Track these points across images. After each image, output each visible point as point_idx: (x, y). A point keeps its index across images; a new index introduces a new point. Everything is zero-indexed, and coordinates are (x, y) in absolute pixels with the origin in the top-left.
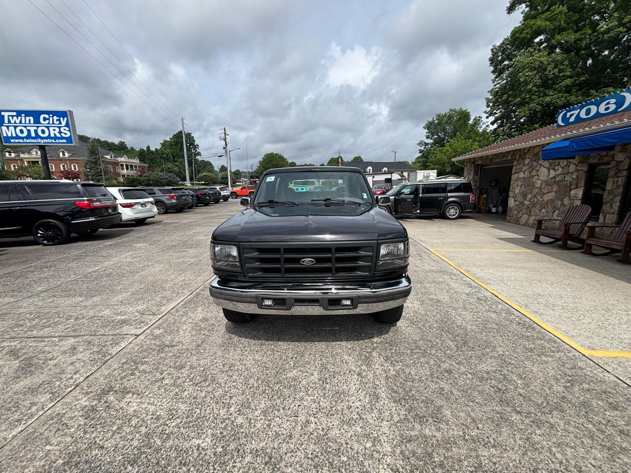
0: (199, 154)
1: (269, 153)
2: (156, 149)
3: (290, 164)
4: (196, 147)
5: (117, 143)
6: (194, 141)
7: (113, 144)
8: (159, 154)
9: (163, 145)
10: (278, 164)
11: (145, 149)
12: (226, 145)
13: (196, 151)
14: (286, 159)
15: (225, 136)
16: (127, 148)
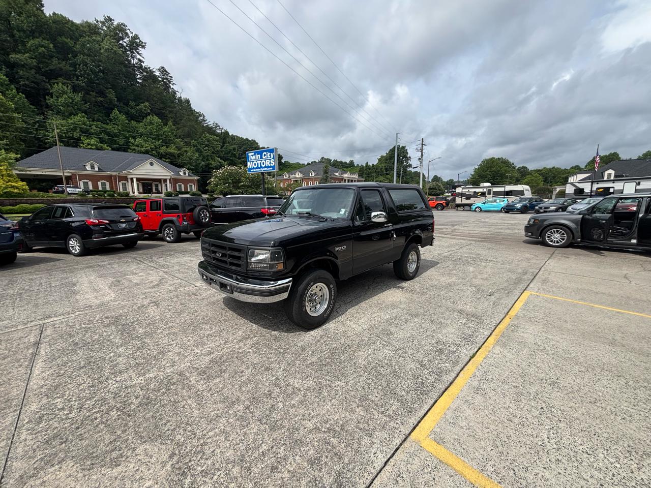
0: (410, 166)
1: (488, 158)
2: (373, 165)
3: (518, 169)
4: (408, 159)
5: (348, 162)
6: (407, 153)
7: (345, 163)
8: (374, 169)
9: (379, 160)
10: (499, 171)
11: (364, 165)
12: (422, 155)
13: (408, 163)
14: (513, 164)
15: (422, 146)
16: (354, 165)
